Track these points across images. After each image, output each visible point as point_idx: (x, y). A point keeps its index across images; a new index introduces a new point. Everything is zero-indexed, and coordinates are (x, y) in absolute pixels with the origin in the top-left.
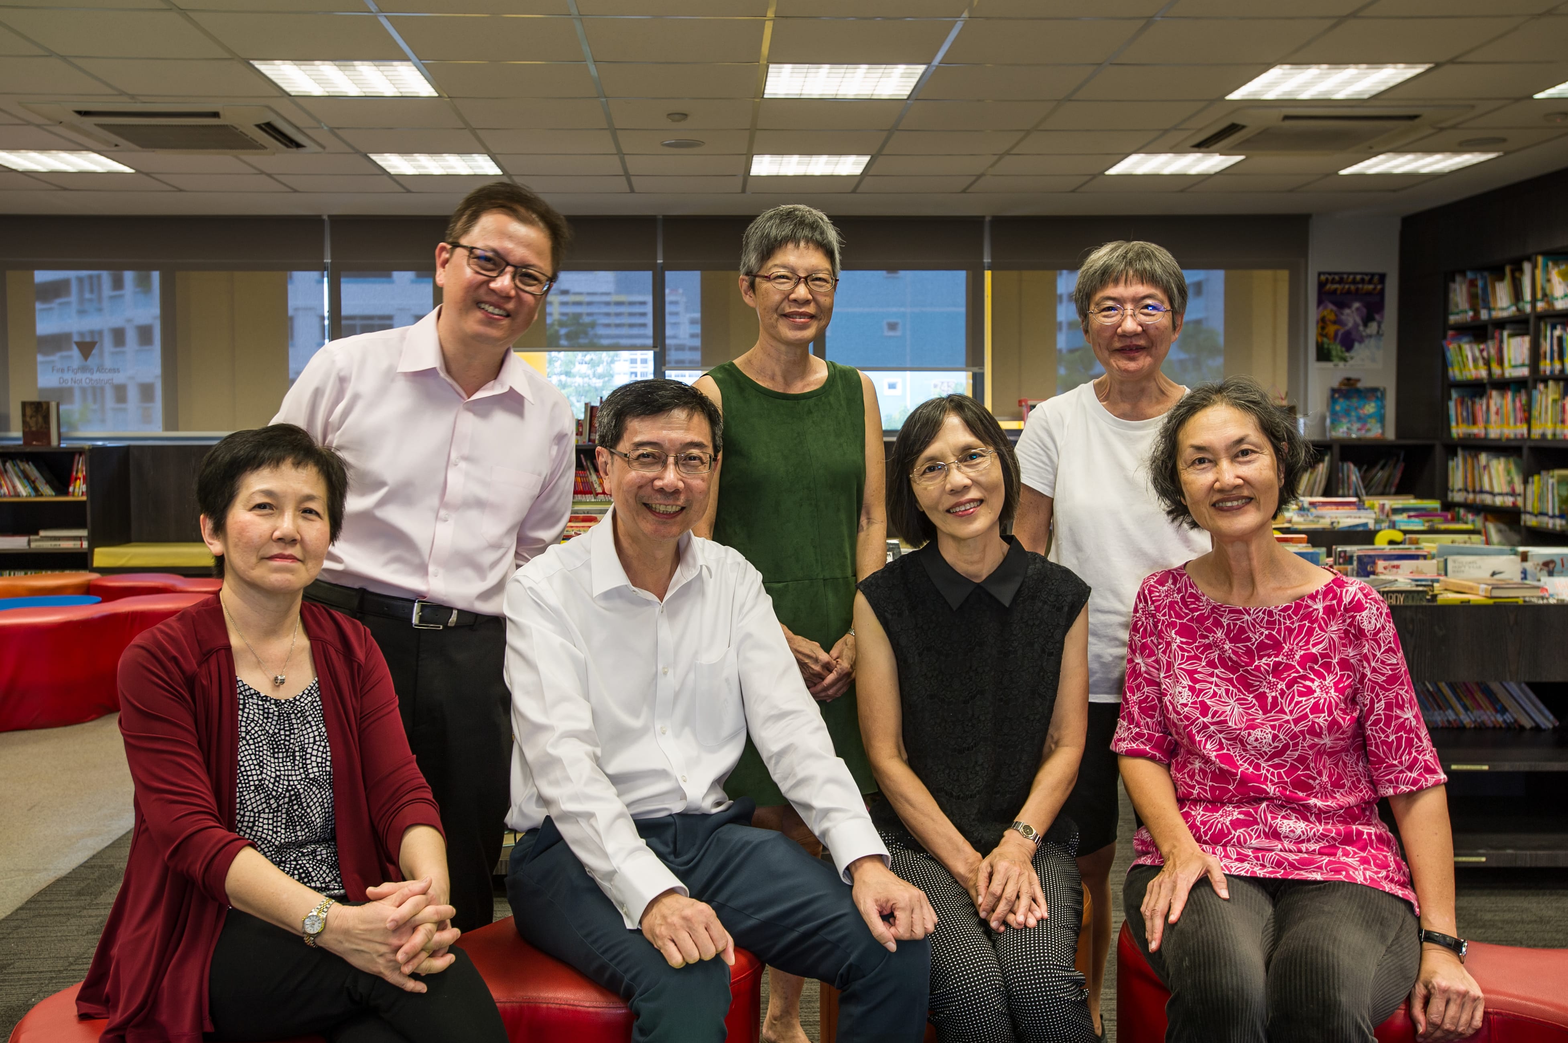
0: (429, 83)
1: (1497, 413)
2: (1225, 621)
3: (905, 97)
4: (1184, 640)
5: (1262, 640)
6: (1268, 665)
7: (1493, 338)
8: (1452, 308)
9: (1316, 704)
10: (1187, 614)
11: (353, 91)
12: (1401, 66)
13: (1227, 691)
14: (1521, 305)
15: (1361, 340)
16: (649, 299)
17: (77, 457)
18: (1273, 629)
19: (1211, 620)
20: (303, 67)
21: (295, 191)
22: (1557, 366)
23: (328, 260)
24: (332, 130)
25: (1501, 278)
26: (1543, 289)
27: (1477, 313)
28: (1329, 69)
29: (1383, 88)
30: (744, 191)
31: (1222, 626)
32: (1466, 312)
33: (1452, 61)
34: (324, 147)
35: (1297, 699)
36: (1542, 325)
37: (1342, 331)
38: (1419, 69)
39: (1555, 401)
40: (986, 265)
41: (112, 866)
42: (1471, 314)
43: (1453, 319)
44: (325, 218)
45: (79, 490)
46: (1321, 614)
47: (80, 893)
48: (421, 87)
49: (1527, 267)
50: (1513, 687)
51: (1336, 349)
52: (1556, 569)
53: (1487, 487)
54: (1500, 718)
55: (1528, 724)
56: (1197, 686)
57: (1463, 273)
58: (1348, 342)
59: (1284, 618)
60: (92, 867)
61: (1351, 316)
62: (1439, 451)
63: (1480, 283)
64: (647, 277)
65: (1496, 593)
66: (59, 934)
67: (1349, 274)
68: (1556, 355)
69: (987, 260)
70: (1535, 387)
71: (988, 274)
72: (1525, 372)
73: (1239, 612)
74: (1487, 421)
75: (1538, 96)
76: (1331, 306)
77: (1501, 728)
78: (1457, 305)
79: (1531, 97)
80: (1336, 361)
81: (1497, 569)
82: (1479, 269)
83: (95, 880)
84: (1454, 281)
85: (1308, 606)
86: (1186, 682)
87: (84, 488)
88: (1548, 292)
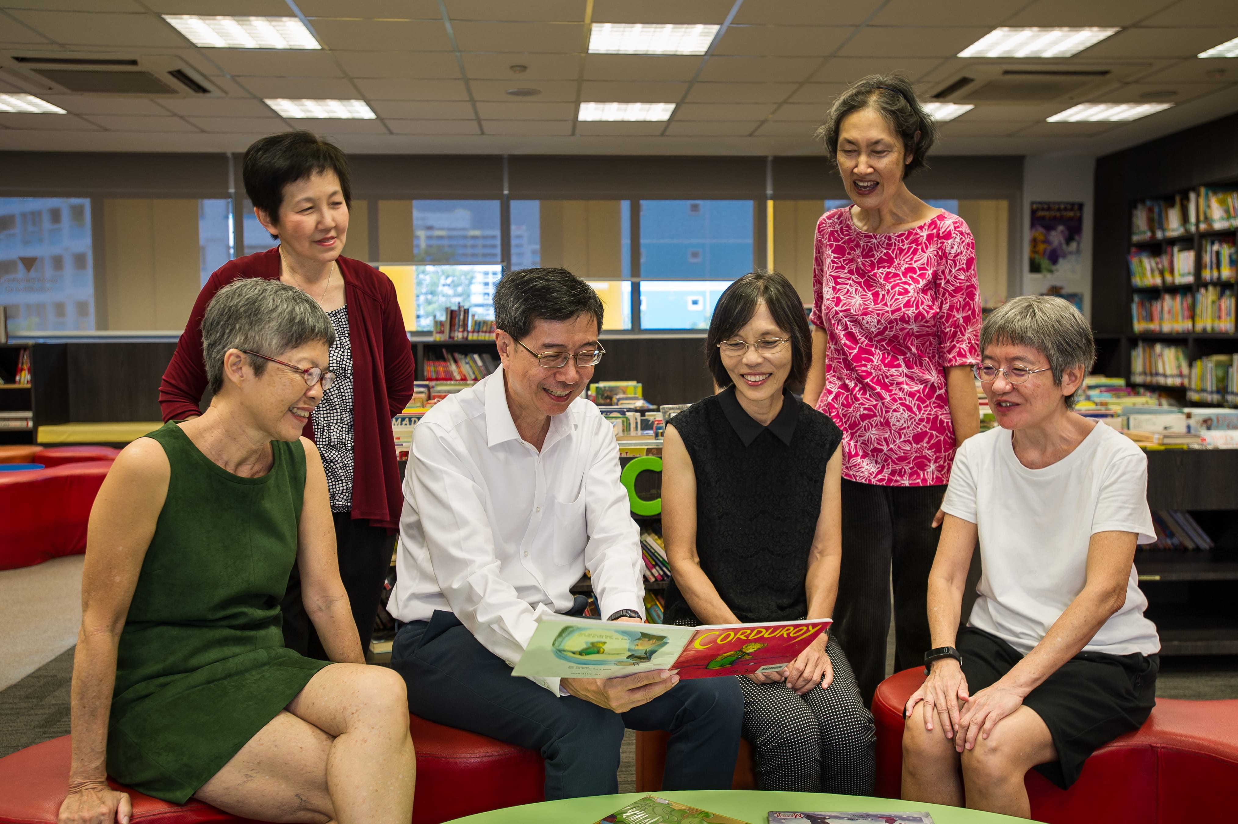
0: (314, 37)
1: (1169, 312)
2: (862, 243)
3: (703, 53)
4: (836, 256)
5: (881, 257)
6: (882, 273)
7: (1166, 252)
8: (1135, 229)
9: (909, 301)
10: (842, 239)
11: (250, 43)
12: (1095, 29)
13: (856, 290)
14: (1188, 226)
15: (1064, 256)
16: (498, 233)
17: (22, 352)
18: (889, 249)
19: (855, 243)
20: (208, 22)
21: (203, 131)
22: (1215, 274)
23: (232, 190)
24: (234, 78)
25: (1172, 205)
26: (1205, 214)
27: (1153, 233)
28: (1039, 31)
29: (1081, 48)
30: (573, 134)
31: (860, 247)
32: (1144, 233)
33: (1135, 25)
34: (226, 93)
35: (897, 297)
36: (1204, 242)
37: (1049, 248)
38: (1109, 32)
39: (1213, 302)
40: (769, 196)
41: (56, 676)
42: (1149, 234)
43: (1135, 238)
44: (229, 155)
45: (24, 379)
46: (924, 240)
47: (27, 697)
48: (308, 42)
49: (1192, 196)
50: (1179, 517)
51: (1045, 263)
52: (1213, 426)
53: (1161, 370)
54: (1169, 542)
55: (1190, 545)
56: (838, 287)
57: (1143, 202)
58: (1054, 257)
59: (899, 242)
60: (38, 677)
61: (1057, 237)
62: (1124, 343)
63: (1156, 210)
64: (495, 205)
65: (1167, 441)
66: (10, 729)
67: (1055, 203)
68: (1214, 266)
69: (769, 192)
70: (1198, 291)
71: (770, 204)
72: (1190, 279)
73: (870, 237)
74: (1161, 319)
75: (1203, 55)
76: (1041, 229)
77: (1169, 549)
78: (1138, 228)
79: (1196, 57)
80: (1045, 273)
81: (1167, 425)
82: (1156, 198)
83: (41, 687)
84: (1135, 207)
85: (916, 234)
86: (832, 284)
87: (28, 377)
88: (1209, 215)
